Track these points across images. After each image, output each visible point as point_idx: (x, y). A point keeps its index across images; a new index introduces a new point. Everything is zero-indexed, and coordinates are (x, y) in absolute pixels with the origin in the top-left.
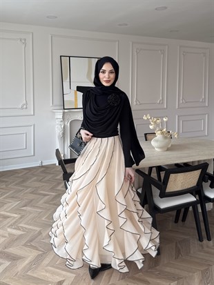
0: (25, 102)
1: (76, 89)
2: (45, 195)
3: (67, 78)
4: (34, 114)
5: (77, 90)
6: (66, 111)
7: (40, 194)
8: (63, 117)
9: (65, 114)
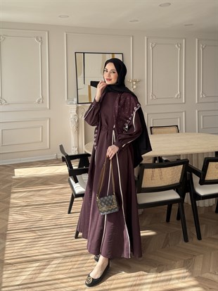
0: (41, 96)
3: (81, 74)
5: (91, 85)
6: (79, 105)
8: (77, 112)
9: (80, 109)
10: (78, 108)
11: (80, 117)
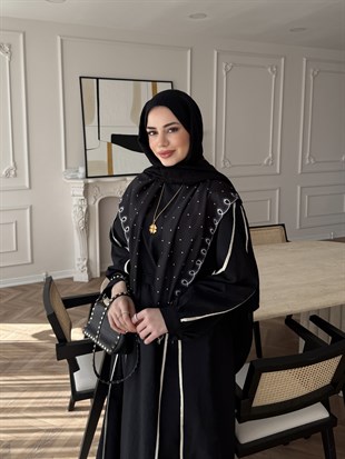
0: (12, 164)
1: (110, 141)
3: (92, 120)
4: (30, 187)
5: (113, 142)
11: (91, 203)
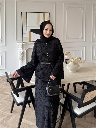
1: (30, 31)
2: (7, 94)
4: (6, 45)
6: (24, 43)
7: (4, 94)
8: (22, 47)
9: (24, 45)
10: (23, 45)
11: (24, 50)
